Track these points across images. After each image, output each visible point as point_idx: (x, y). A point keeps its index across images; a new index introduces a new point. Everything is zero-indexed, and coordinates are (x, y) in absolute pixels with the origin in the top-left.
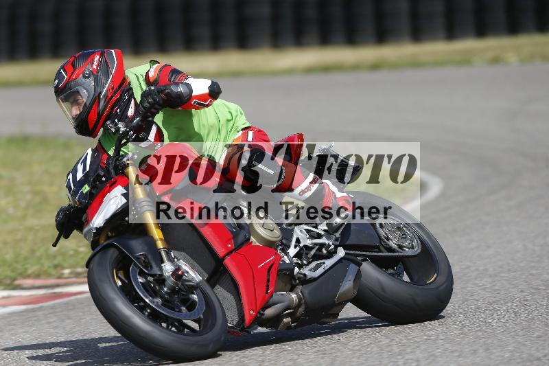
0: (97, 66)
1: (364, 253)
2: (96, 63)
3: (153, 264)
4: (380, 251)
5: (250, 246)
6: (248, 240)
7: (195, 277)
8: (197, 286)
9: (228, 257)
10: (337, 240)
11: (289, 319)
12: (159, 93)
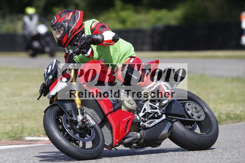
0: (70, 18)
2: (70, 16)
3: (74, 115)
4: (185, 118)
5: (121, 110)
6: (120, 108)
7: (92, 123)
8: (93, 127)
9: (109, 115)
10: (163, 111)
11: (136, 145)
12: (88, 38)
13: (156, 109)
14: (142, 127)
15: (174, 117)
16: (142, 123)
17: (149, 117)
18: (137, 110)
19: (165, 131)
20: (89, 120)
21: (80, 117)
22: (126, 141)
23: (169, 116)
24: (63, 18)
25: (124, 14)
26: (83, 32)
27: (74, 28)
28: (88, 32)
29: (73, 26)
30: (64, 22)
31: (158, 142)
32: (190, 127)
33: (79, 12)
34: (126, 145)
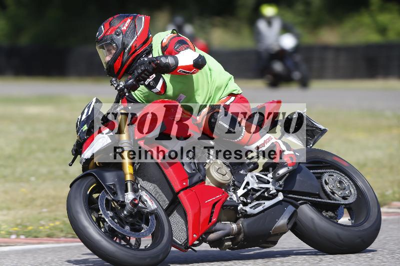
0: (127, 27)
1: (305, 198)
3: (119, 192)
4: (320, 198)
5: (203, 185)
6: (202, 181)
7: (152, 205)
8: (152, 213)
9: (182, 192)
10: (280, 186)
11: (230, 243)
12: (150, 63)
13: (268, 182)
14: (241, 213)
15: (301, 197)
16: (241, 206)
17: (254, 197)
18: (234, 185)
19: (282, 221)
20: (146, 201)
21: (130, 196)
22: (212, 236)
23: (290, 195)
24: (114, 27)
25: (384, 18)
26: (150, 51)
27: (134, 45)
28: (157, 52)
29: (132, 41)
30: (116, 34)
31: (272, 239)
32: (330, 214)
33: (143, 17)
34: (213, 244)
